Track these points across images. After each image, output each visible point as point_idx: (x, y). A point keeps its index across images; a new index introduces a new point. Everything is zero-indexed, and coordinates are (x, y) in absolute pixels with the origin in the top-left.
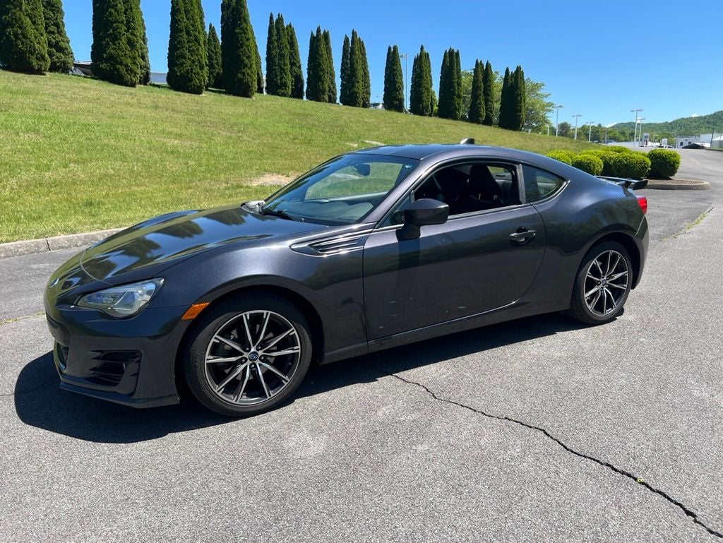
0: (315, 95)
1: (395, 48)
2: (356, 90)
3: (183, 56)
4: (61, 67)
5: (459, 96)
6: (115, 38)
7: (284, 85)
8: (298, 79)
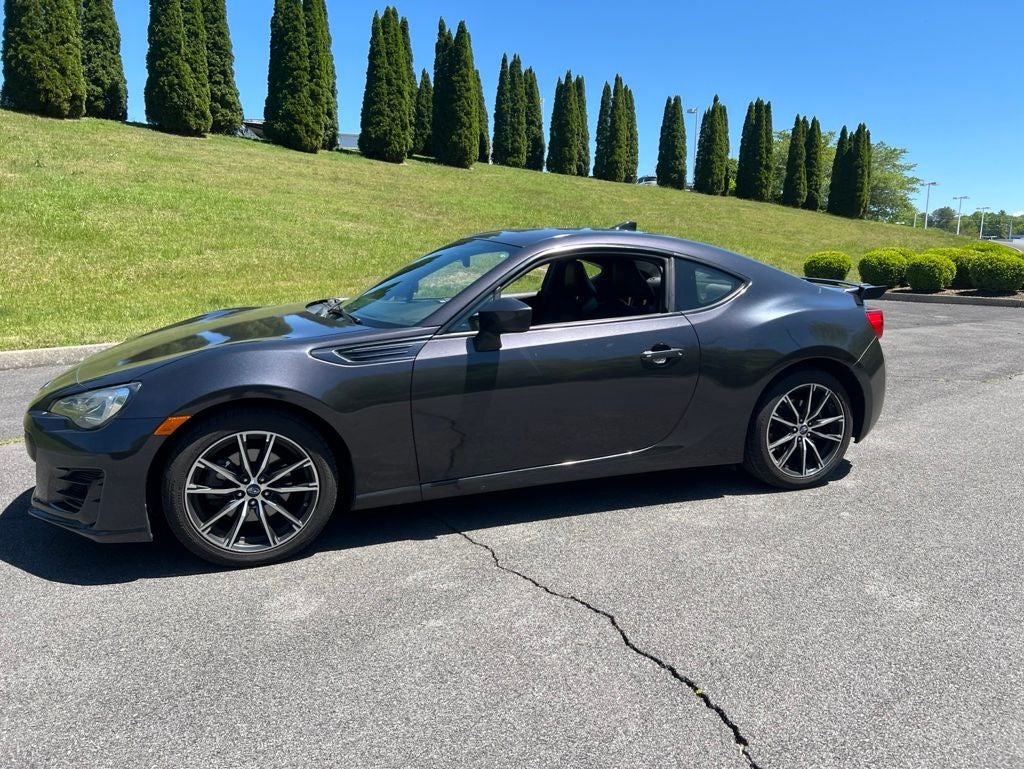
0: (559, 165)
1: (677, 99)
2: (616, 158)
3: (380, 113)
4: (225, 128)
5: (768, 168)
6: (294, 90)
7: (517, 151)
8: (537, 143)
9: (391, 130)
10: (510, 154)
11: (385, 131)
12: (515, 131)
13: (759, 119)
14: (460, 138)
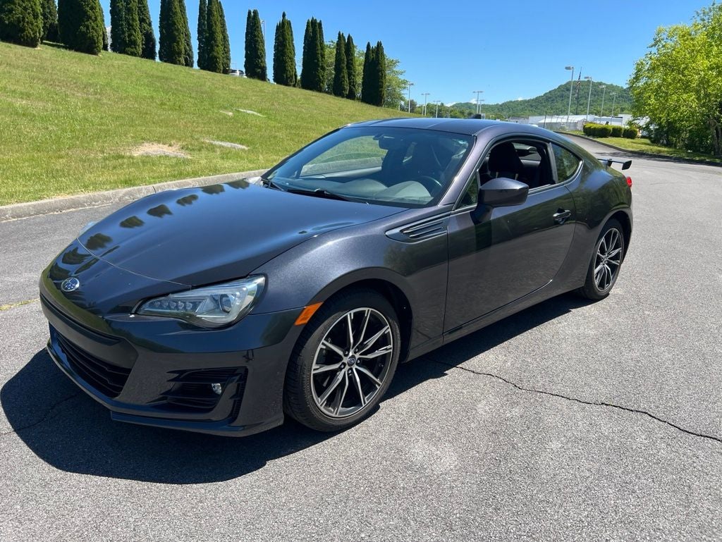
0: (170, 55)
1: (255, 12)
2: (215, 54)
5: (323, 69)
7: (134, 43)
8: (149, 37)
9: (24, 18)
10: (129, 46)
11: (19, 18)
12: (130, 26)
13: (314, 32)
14: (88, 28)
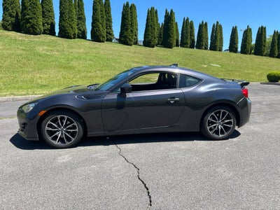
0: (199, 47)
1: (236, 27)
3: (149, 35)
6: (127, 30)
8: (193, 41)
11: (150, 39)
12: (187, 38)
13: (262, 32)
14: (170, 40)
